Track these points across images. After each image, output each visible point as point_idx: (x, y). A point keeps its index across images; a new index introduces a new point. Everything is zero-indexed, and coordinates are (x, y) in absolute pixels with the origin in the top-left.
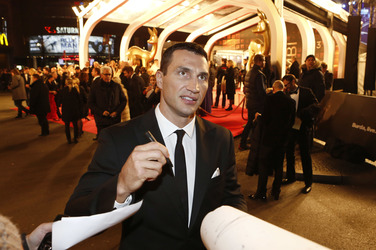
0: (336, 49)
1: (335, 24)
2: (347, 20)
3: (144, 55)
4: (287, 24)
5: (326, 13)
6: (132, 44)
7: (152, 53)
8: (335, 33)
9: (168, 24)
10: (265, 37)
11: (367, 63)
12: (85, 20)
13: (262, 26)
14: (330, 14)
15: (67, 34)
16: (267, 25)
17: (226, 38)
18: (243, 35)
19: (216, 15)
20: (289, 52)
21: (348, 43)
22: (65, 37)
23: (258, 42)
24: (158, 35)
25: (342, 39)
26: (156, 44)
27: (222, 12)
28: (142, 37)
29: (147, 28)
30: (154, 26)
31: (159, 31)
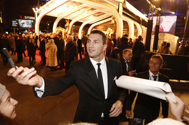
0: (143, 33)
1: (143, 23)
2: (147, 21)
3: (63, 31)
4: (123, 21)
5: (139, 18)
6: (58, 26)
7: (67, 30)
8: (143, 27)
9: (74, 18)
10: (114, 26)
11: (155, 39)
12: (38, 14)
13: (113, 22)
14: (141, 19)
15: (29, 19)
16: (115, 21)
17: (98, 25)
18: (105, 25)
19: (95, 16)
20: (124, 33)
21: (147, 30)
22: (29, 21)
23: (111, 28)
24: (70, 23)
25: (145, 29)
26: (69, 26)
27: (97, 15)
28: (63, 23)
29: (65, 19)
30: (68, 19)
31: (70, 21)
